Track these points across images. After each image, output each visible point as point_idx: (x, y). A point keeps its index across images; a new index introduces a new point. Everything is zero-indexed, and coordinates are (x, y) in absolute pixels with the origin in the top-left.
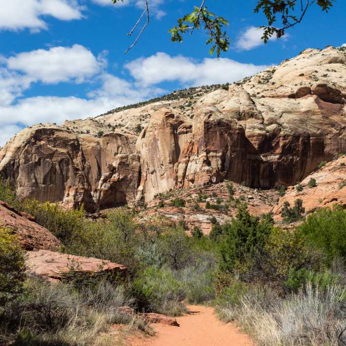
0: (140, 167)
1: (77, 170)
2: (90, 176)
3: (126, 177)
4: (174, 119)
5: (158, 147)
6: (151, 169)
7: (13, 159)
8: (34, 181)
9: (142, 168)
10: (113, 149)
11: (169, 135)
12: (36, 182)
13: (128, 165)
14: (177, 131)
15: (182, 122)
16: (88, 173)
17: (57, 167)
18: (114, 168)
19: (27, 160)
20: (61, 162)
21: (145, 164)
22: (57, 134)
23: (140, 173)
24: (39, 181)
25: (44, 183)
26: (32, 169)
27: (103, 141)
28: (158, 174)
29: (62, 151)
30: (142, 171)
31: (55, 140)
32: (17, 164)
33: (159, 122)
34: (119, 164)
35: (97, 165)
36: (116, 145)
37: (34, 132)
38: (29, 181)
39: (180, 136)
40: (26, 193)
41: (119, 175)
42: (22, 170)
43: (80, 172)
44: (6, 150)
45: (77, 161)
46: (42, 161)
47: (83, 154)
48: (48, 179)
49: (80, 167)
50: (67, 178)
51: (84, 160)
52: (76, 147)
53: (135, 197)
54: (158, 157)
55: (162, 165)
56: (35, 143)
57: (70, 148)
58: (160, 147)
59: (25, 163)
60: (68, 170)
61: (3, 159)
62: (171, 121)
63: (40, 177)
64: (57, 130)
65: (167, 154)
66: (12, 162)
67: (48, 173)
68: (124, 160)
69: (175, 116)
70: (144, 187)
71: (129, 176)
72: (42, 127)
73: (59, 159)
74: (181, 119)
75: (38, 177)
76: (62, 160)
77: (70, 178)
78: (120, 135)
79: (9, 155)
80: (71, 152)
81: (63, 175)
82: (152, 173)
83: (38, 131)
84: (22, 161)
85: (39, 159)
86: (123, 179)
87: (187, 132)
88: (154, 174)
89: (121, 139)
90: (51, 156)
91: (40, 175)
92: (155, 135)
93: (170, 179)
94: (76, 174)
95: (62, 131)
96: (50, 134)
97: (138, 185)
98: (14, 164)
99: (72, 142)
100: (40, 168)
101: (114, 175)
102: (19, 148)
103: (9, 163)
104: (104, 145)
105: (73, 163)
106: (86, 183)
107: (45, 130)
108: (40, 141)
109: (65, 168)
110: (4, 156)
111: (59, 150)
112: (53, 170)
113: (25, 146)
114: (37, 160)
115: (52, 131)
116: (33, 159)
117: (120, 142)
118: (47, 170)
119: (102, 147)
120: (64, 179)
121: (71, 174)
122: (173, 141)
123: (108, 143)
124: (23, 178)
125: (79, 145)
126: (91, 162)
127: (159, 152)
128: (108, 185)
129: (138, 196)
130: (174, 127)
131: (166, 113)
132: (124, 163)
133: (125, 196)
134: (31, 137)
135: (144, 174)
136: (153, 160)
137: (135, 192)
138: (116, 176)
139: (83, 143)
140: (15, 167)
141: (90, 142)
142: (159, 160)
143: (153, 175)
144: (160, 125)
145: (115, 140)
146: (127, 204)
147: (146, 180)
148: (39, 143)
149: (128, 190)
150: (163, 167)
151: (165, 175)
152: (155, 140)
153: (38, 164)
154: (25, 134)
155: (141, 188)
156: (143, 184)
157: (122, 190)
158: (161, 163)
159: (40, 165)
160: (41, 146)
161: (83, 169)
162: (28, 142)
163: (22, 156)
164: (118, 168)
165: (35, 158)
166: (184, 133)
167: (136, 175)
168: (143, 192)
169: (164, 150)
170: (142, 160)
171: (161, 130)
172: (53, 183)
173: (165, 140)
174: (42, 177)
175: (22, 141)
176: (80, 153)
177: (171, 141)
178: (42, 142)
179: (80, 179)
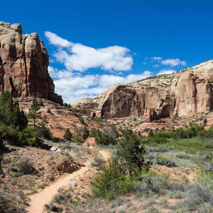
0: (175, 99)
1: (135, 103)
2: (140, 106)
3: (169, 104)
4: (194, 76)
5: (186, 90)
6: (182, 100)
7: (109, 98)
8: (118, 108)
9: (176, 100)
10: (150, 94)
11: (192, 84)
12: (119, 108)
13: (170, 98)
14: (195, 82)
15: (198, 78)
16: (140, 104)
17: (127, 102)
18: (164, 100)
19: (115, 99)
20: (128, 100)
21: (178, 98)
22: (126, 88)
23: (175, 102)
24: (120, 108)
25: (122, 108)
26: (117, 102)
27: (146, 91)
28: (186, 102)
29: (129, 95)
30: (176, 101)
31: (126, 90)
32: (111, 101)
33: (187, 78)
34: (166, 98)
35: (143, 101)
36: (152, 92)
37: (117, 87)
38: (115, 108)
39: (197, 84)
40: (114, 113)
41: (166, 103)
42: (113, 103)
43: (136, 104)
44: (106, 95)
45: (135, 99)
46: (121, 99)
47: (137, 96)
48: (123, 107)
49: (136, 102)
50: (131, 106)
51: (138, 99)
52: (134, 93)
53: (173, 113)
54: (186, 94)
55: (189, 98)
56: (118, 92)
57: (132, 94)
58: (187, 89)
59: (114, 100)
60: (131, 103)
61: (104, 98)
62: (192, 77)
63: (120, 106)
64: (126, 86)
65: (191, 92)
66: (108, 100)
67: (123, 104)
68: (168, 96)
69: (194, 75)
70: (178, 108)
71: (170, 104)
72: (120, 85)
73: (128, 98)
74: (197, 76)
75: (119, 106)
76: (129, 99)
77: (132, 106)
78: (154, 88)
79: (107, 97)
80: (132, 95)
81: (129, 105)
82: (182, 102)
83: (119, 87)
84: (113, 99)
85: (120, 99)
86: (168, 105)
87: (200, 83)
88: (184, 102)
89: (154, 89)
90: (125, 97)
91: (120, 105)
92: (184, 84)
93: (192, 104)
94: (135, 105)
95: (128, 86)
96: (124, 88)
97: (174, 108)
98: (109, 101)
99: (133, 91)
100: (120, 102)
101: (164, 103)
102: (111, 94)
103: (107, 100)
104: (146, 92)
105: (133, 100)
106: (139, 109)
107: (122, 86)
108: (120, 91)
109: (130, 102)
110: (105, 97)
111: (128, 94)
112: (125, 103)
113: (114, 93)
114: (119, 99)
115: (125, 86)
116: (117, 98)
117: (153, 91)
118: (123, 103)
119: (145, 93)
120: (130, 107)
121: (133, 105)
122: (194, 86)
123: (148, 91)
124: (113, 107)
125: (136, 92)
126: (141, 99)
127: (187, 92)
128: (162, 107)
129: (175, 113)
130: (194, 80)
131: (190, 74)
132: (168, 97)
133: (169, 113)
134: (116, 89)
135: (177, 102)
136: (183, 96)
137: (173, 111)
138: (164, 104)
139: (137, 92)
140: (110, 102)
141: (140, 91)
142: (187, 95)
143: (182, 103)
144: (187, 79)
145: (151, 90)
146: (170, 116)
147: (178, 105)
148: (119, 92)
149: (170, 110)
150: (189, 99)
151: (190, 102)
152: (184, 86)
153: (119, 100)
154: (114, 88)
155: (176, 109)
156: (177, 107)
157: (168, 110)
158: (188, 97)
159: (120, 101)
160: (120, 93)
161: (138, 103)
162: (115, 91)
163: (112, 97)
164: (166, 100)
165: (118, 98)
166: (199, 83)
167: (173, 103)
168: (177, 111)
169: (189, 91)
170: (176, 96)
171: (188, 82)
172: (126, 109)
173: (190, 86)
174: (121, 106)
175: (112, 91)
176: (136, 96)
177: (193, 86)
178: (121, 91)
179: (137, 107)
